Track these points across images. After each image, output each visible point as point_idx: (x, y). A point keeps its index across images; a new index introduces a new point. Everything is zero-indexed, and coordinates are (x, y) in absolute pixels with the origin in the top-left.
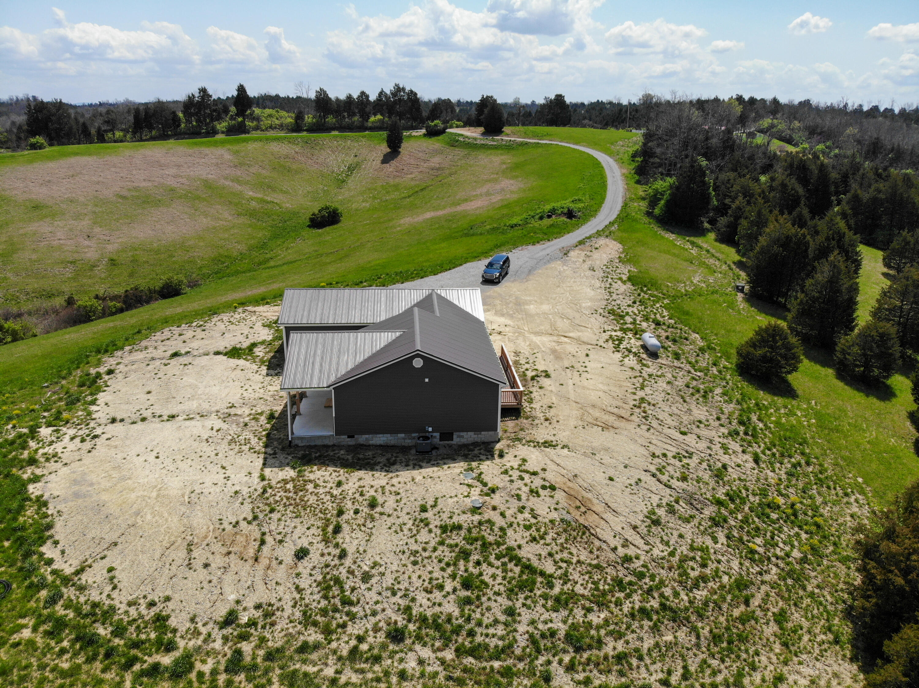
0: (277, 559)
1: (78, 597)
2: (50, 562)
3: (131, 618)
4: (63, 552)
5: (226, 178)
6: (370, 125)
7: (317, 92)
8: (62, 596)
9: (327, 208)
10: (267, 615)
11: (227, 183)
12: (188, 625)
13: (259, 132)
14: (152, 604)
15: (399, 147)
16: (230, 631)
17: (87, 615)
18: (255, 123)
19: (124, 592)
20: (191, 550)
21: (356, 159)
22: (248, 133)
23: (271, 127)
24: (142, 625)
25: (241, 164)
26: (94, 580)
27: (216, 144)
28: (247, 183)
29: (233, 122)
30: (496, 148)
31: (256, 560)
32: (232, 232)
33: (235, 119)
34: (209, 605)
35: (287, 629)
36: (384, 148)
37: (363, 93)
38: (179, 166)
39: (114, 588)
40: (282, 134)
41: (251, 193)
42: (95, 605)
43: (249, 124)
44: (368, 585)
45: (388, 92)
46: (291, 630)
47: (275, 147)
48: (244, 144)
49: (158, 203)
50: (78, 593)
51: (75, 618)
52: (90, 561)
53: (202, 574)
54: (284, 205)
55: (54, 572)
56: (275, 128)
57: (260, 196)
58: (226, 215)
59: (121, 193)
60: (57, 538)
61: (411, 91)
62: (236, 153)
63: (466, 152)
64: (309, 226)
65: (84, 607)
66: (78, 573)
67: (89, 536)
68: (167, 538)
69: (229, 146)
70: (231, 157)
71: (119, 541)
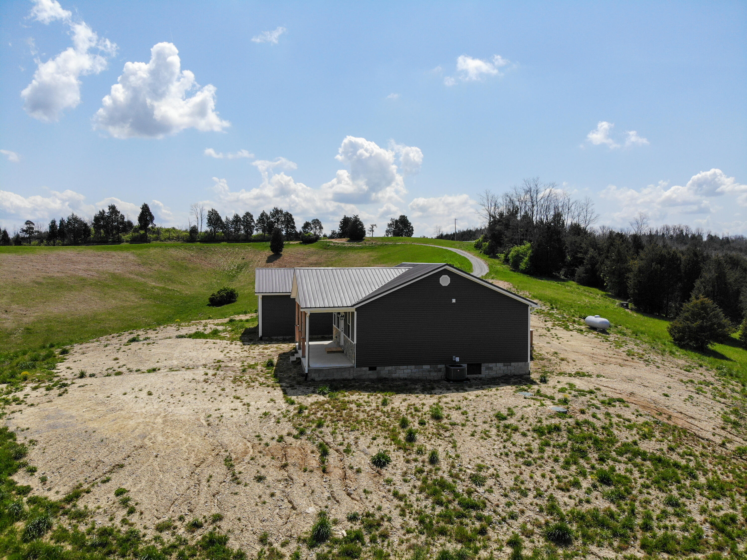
0: (352, 468)
1: (76, 527)
2: (26, 490)
3: (167, 545)
4: (43, 480)
5: (131, 273)
6: (253, 238)
7: (209, 212)
8: (49, 527)
9: (225, 290)
10: (370, 527)
11: (132, 276)
12: (258, 548)
13: (158, 242)
14: (196, 525)
15: (281, 251)
16: (326, 549)
17: (94, 546)
18: (155, 235)
19: (147, 515)
20: (232, 466)
21: (244, 261)
22: (150, 242)
23: (169, 239)
24: (187, 553)
25: (144, 264)
26: (96, 505)
27: (121, 249)
28: (150, 276)
29: (137, 234)
30: (361, 248)
31: (324, 471)
32: (139, 310)
33: (138, 232)
34: (280, 522)
35: (408, 540)
36: (268, 252)
37: (248, 214)
38: (89, 263)
39: (132, 511)
40: (179, 243)
41: (154, 284)
42: (105, 532)
43: (150, 235)
44: (486, 487)
45: (269, 214)
46: (413, 541)
47: (173, 252)
48: (147, 249)
49: (70, 288)
50: (74, 522)
51: (74, 550)
52: (85, 486)
53: (258, 488)
54: (183, 292)
55: (32, 501)
56: (173, 239)
57: (162, 285)
58: (133, 298)
59: (37, 280)
60: (31, 465)
61: (287, 213)
62: (138, 255)
63: (337, 252)
64: (209, 305)
65: (87, 537)
66: (69, 499)
67: (81, 461)
68: (193, 455)
69: (133, 251)
70: (135, 259)
71: (126, 463)
